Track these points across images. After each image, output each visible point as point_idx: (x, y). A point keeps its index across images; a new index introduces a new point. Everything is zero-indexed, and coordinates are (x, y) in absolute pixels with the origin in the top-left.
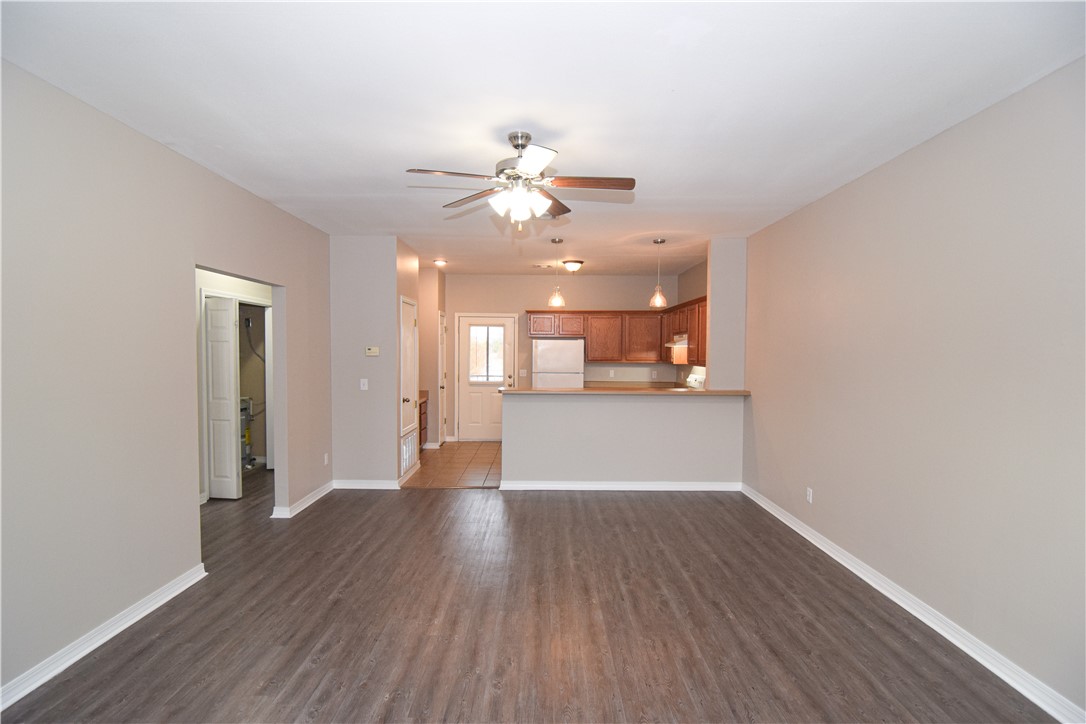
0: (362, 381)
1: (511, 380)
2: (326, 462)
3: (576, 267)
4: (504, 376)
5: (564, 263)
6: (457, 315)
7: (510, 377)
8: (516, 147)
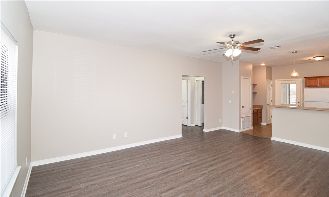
0: (230, 100)
1: (299, 104)
2: (220, 121)
3: (321, 59)
4: (296, 102)
5: (314, 57)
6: (276, 80)
7: (299, 103)
8: (231, 38)
